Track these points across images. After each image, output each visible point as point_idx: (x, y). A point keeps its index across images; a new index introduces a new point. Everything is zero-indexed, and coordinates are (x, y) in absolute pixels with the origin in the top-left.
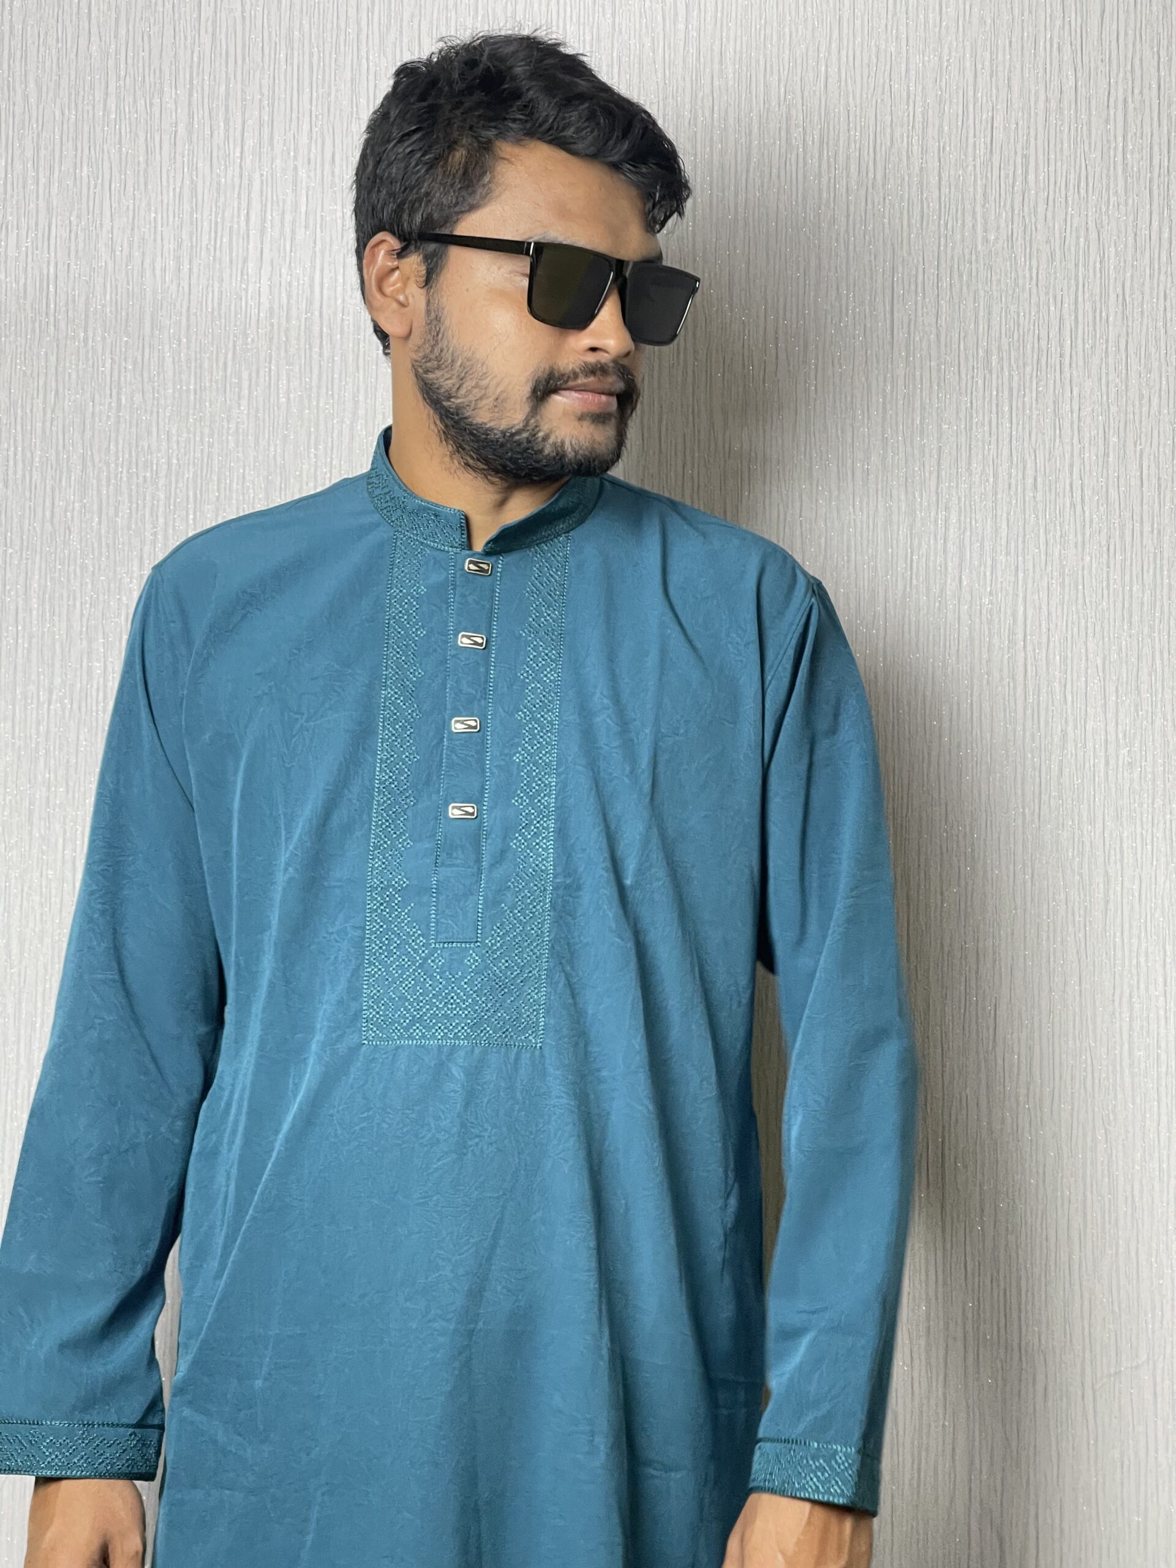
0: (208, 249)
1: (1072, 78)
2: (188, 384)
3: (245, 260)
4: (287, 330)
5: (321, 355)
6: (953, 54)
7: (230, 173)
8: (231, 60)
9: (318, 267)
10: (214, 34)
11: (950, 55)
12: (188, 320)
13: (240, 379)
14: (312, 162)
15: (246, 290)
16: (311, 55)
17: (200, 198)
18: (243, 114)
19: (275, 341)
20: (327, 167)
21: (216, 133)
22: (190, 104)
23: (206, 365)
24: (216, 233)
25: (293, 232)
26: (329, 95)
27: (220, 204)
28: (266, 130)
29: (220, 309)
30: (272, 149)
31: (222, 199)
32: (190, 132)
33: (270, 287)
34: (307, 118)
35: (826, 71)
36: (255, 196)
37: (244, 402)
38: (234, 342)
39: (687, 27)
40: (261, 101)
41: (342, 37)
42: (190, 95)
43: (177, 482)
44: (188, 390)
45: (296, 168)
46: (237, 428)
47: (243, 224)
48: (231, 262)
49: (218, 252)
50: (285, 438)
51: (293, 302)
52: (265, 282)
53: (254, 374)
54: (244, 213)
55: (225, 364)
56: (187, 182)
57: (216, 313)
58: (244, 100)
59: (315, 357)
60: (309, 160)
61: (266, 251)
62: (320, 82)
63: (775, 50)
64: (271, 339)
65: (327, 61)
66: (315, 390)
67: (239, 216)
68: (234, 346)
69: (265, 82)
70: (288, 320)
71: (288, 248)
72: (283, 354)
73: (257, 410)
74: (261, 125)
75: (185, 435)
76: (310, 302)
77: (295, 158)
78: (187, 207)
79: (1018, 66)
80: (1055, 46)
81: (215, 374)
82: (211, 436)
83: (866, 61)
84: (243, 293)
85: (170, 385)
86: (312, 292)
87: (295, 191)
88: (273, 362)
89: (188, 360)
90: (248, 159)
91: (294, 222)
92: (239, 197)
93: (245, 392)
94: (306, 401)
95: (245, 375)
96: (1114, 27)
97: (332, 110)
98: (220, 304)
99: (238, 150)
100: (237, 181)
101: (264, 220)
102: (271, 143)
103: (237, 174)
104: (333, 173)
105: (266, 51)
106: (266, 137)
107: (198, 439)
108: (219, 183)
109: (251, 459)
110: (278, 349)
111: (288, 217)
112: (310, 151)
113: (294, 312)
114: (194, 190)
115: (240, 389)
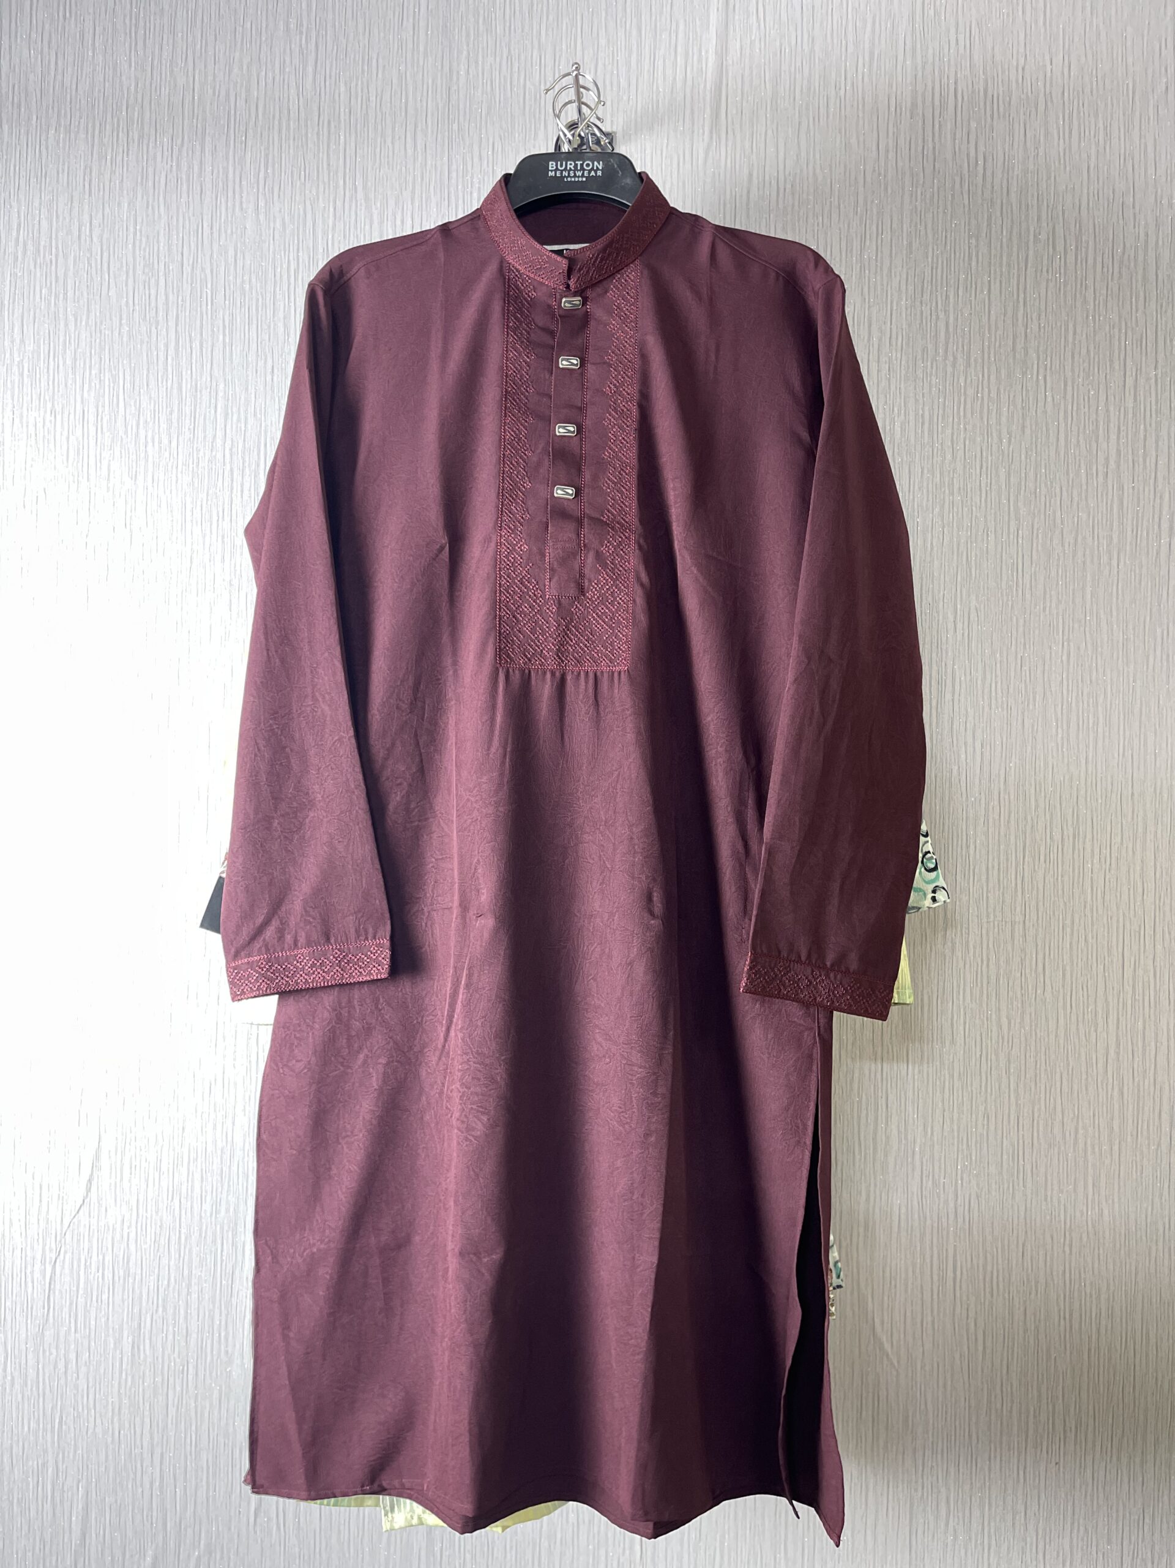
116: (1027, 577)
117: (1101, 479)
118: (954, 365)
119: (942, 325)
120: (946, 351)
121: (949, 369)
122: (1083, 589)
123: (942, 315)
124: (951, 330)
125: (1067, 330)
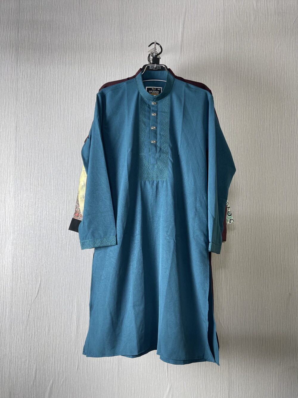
116: (250, 152)
117: (266, 131)
118: (234, 106)
119: (231, 97)
120: (232, 103)
121: (233, 107)
122: (263, 155)
123: (231, 95)
124: (233, 98)
125: (258, 99)
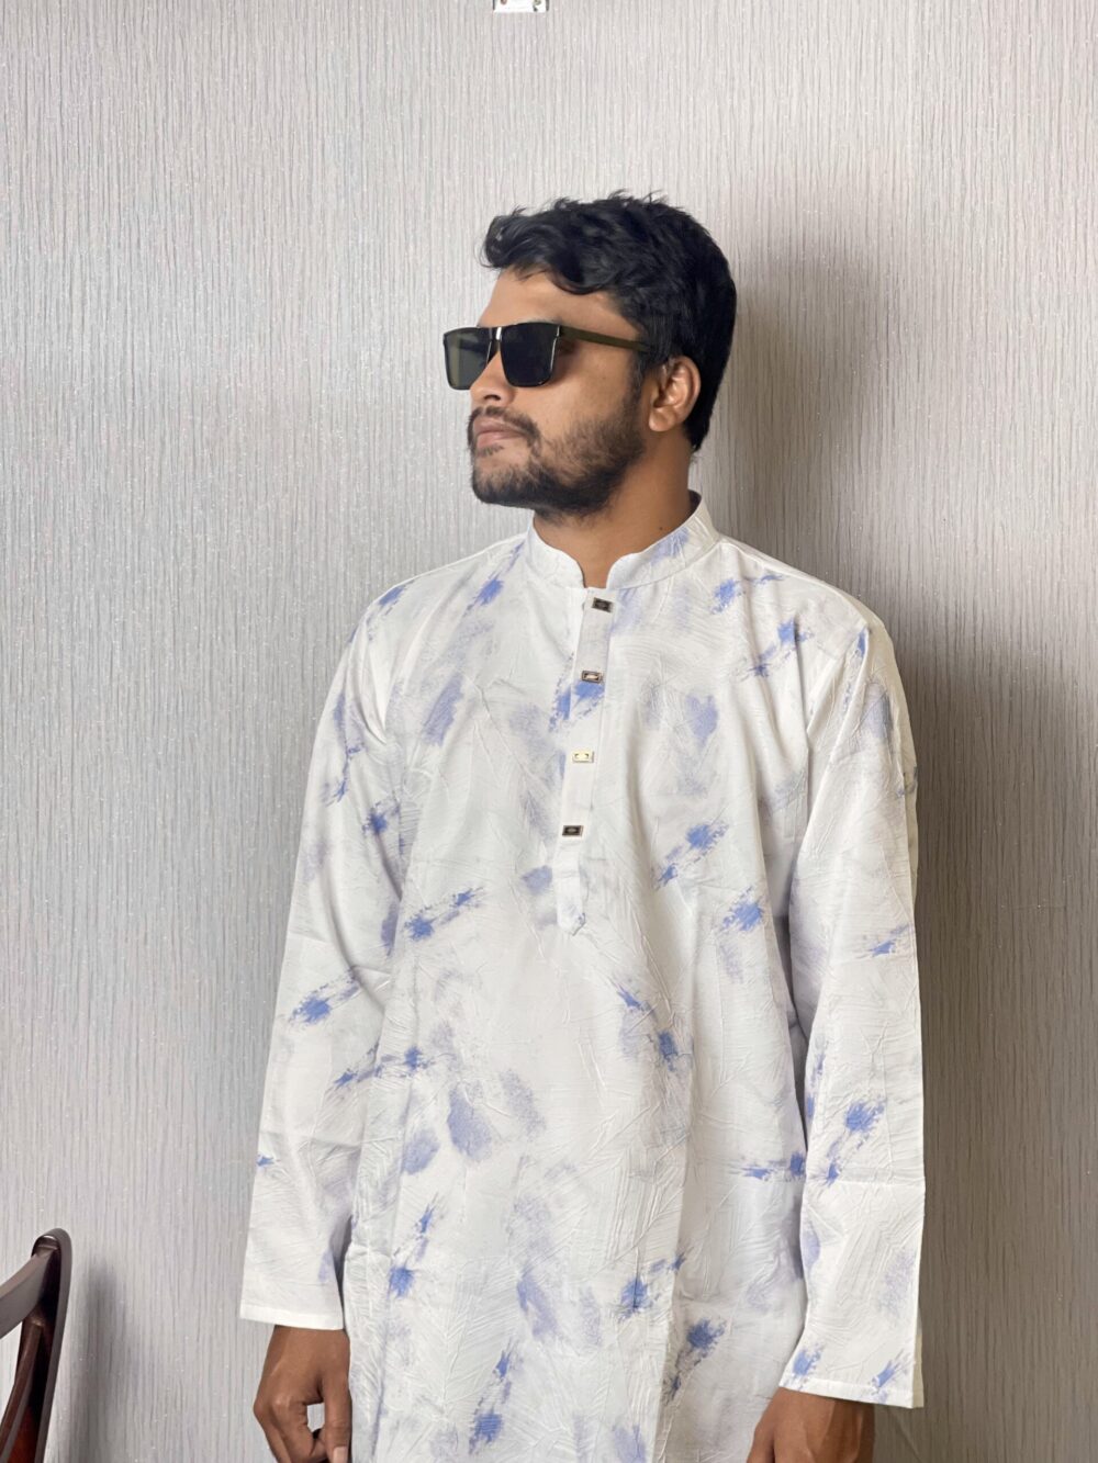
0: (39, 317)
1: (727, 182)
2: (27, 428)
3: (70, 326)
4: (106, 384)
5: (133, 405)
6: (634, 162)
7: (55, 253)
8: (54, 161)
9: (129, 332)
10: (38, 140)
11: (631, 163)
12: (25, 374)
13: (69, 424)
14: (122, 245)
15: (71, 351)
16: (118, 158)
17: (31, 278)
18: (65, 206)
19: (96, 393)
20: (134, 251)
21: (43, 222)
22: (21, 198)
23: (41, 413)
24: (45, 303)
25: (108, 303)
26: (134, 190)
27: (48, 280)
28: (84, 218)
29: (51, 367)
30: (89, 235)
31: (49, 277)
32: (21, 221)
33: (91, 349)
34: (116, 210)
35: (533, 175)
36: (76, 273)
37: (73, 443)
38: (64, 394)
39: (421, 138)
40: (78, 195)
41: (143, 143)
42: (21, 191)
43: (21, 508)
44: (27, 433)
45: (108, 251)
46: (68, 466)
47: (67, 295)
48: (59, 327)
49: (47, 320)
50: (107, 473)
51: (110, 361)
52: (87, 345)
53: (80, 420)
54: (67, 288)
55: (56, 412)
56: (21, 262)
57: (48, 369)
58: (64, 195)
59: (129, 406)
60: (119, 244)
61: (86, 320)
62: (126, 180)
63: (492, 157)
64: (93, 392)
65: (131, 163)
66: (129, 434)
67: (64, 290)
68: (63, 397)
69: (82, 179)
70: (106, 376)
71: (104, 317)
72: (103, 403)
73: (83, 450)
74: (79, 216)
75: (26, 470)
76: (123, 361)
77: (108, 242)
78: (21, 283)
79: (685, 173)
80: (714, 156)
81: (48, 420)
82: (47, 469)
83: (564, 167)
84: (69, 354)
85: (13, 428)
86: (125, 353)
87: (108, 270)
88: (96, 410)
89: (27, 408)
90: (70, 242)
91: (108, 295)
92: (64, 275)
93: (74, 434)
94: (122, 442)
95: (73, 421)
96: (761, 140)
97: (137, 203)
98: (50, 363)
99: (61, 235)
100: (61, 262)
101: (84, 294)
102: (88, 229)
103: (61, 255)
104: (139, 255)
105: (82, 154)
106: (84, 226)
107: (36, 473)
108: (47, 264)
109: (80, 489)
110: (99, 399)
111: (103, 292)
112: (119, 237)
113: (111, 370)
114: (27, 268)
115: (69, 430)
